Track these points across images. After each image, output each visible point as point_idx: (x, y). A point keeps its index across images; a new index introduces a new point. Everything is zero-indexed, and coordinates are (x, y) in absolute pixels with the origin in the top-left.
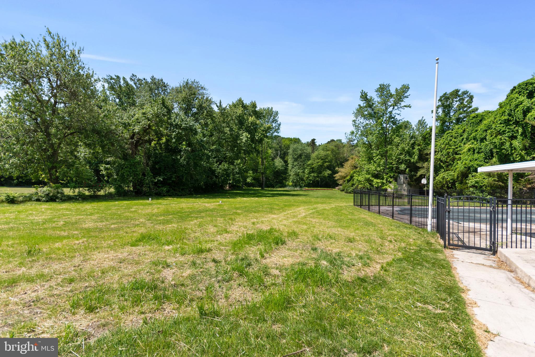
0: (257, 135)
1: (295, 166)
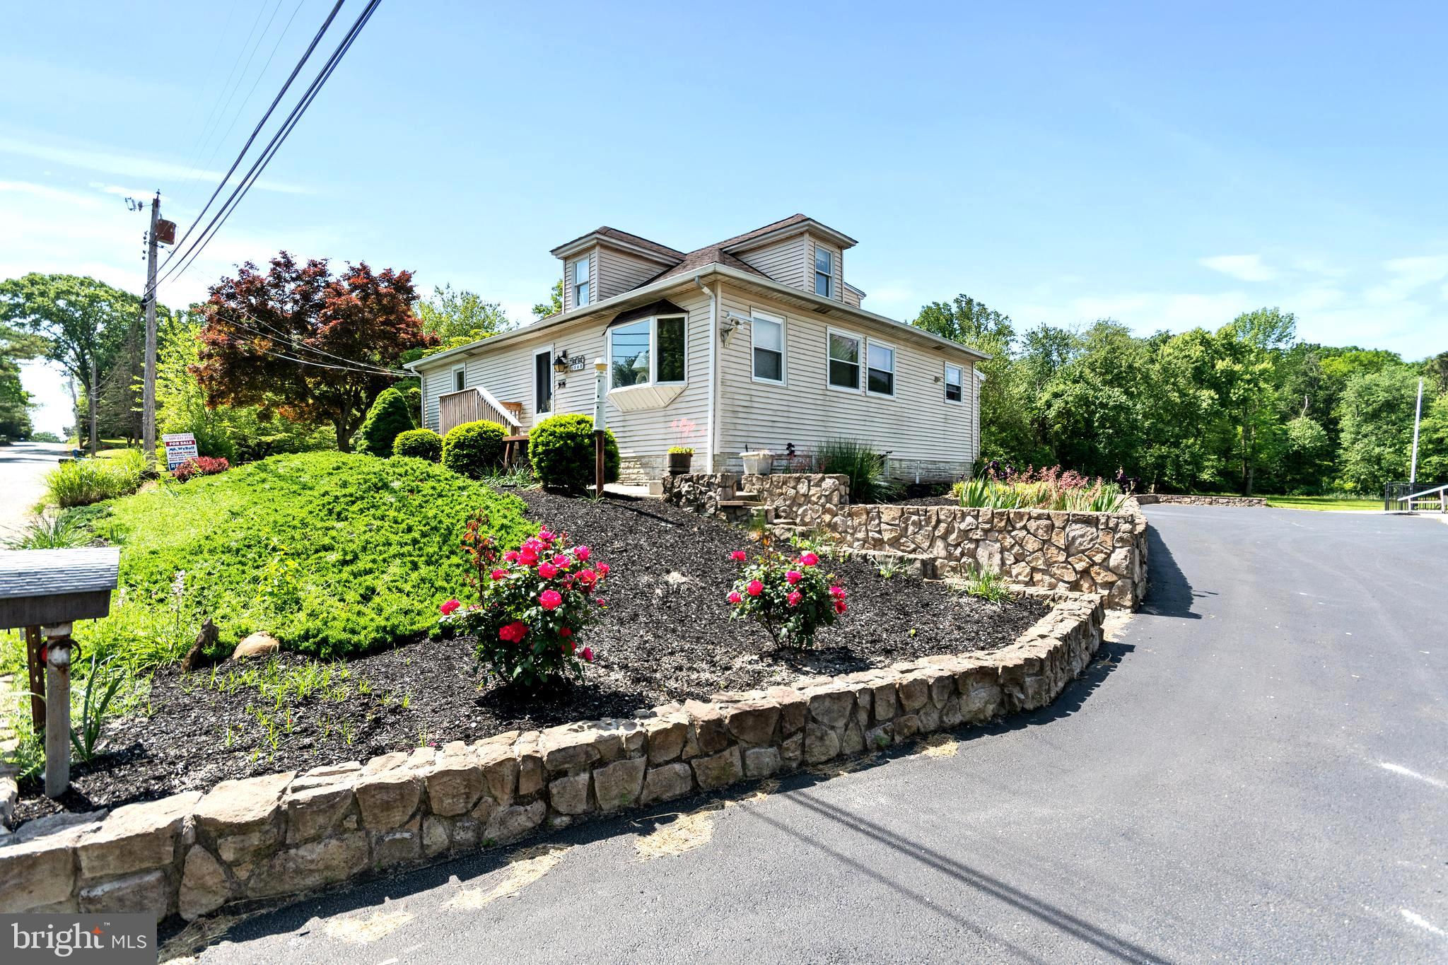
1: (1365, 436)
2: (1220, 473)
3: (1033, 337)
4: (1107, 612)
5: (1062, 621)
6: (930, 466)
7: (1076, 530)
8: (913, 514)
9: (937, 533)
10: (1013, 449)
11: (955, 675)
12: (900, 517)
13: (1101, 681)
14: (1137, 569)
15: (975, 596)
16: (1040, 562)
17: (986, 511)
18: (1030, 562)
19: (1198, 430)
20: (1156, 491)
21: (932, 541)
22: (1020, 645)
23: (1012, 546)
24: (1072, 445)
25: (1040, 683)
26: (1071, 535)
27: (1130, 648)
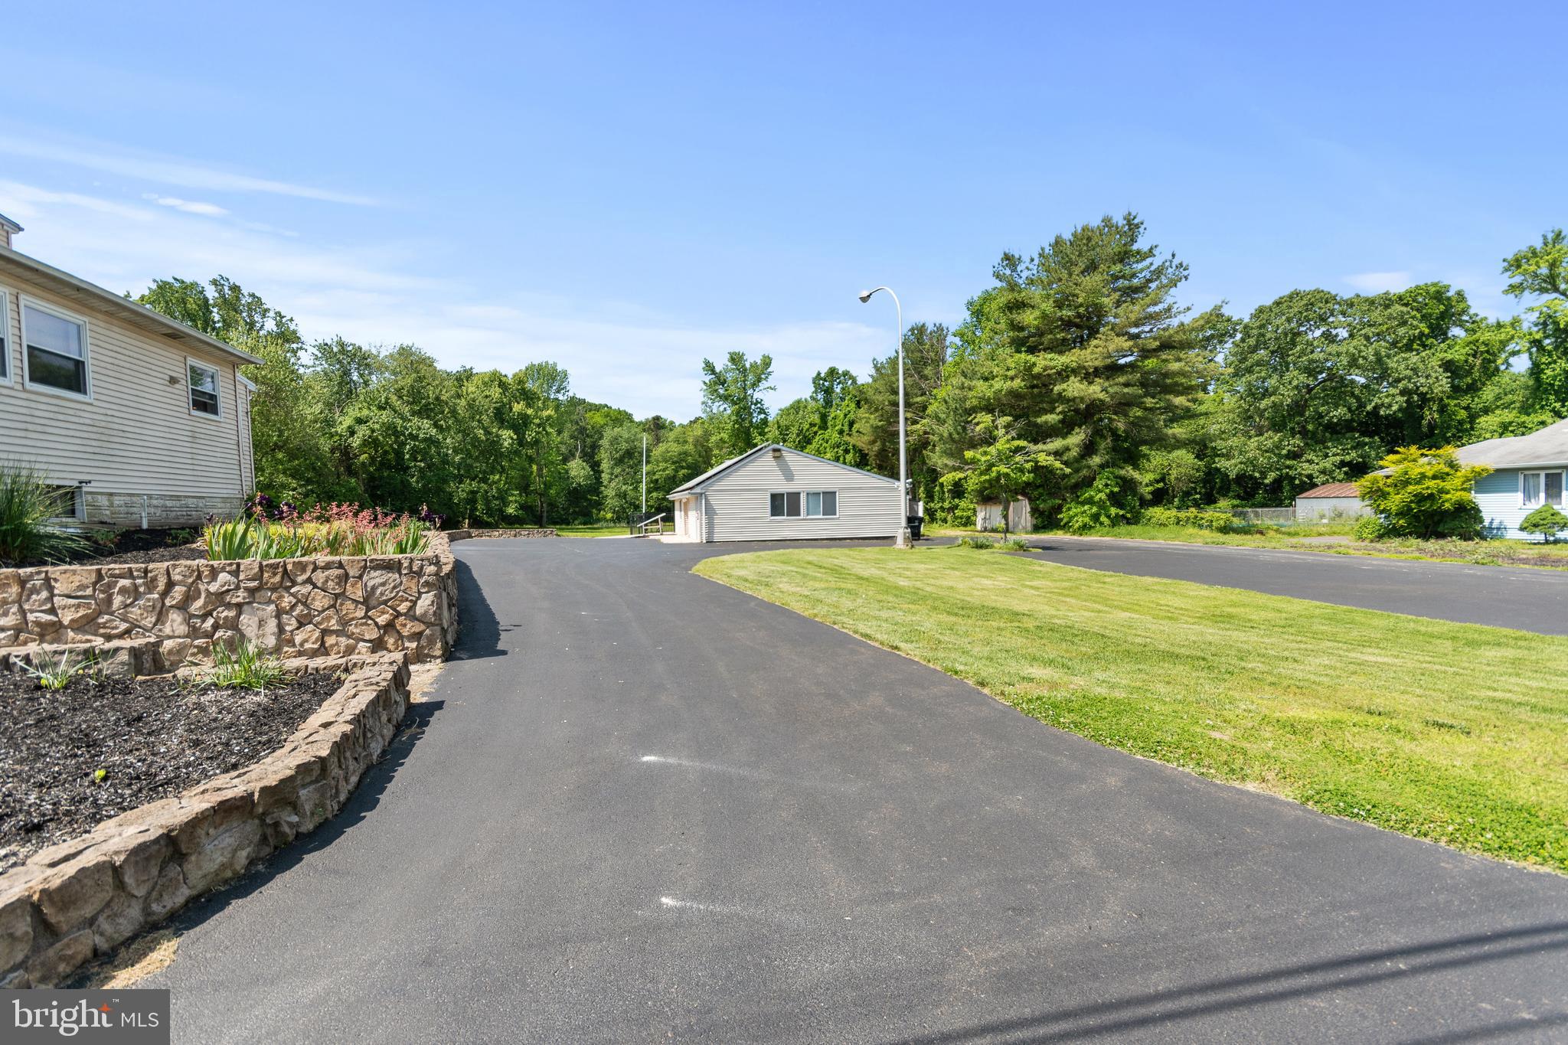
0: (530, 435)
1: (616, 476)
2: (522, 507)
3: (325, 349)
4: (412, 668)
5: (354, 696)
6: (169, 503)
7: (375, 578)
8: (121, 576)
9: (168, 602)
10: (309, 481)
11: (170, 831)
12: (95, 584)
13: (405, 757)
14: (446, 613)
15: (228, 687)
16: (333, 622)
17: (250, 564)
18: (319, 623)
19: (502, 467)
20: (471, 526)
21: (160, 613)
22: (293, 746)
23: (293, 607)
24: (381, 478)
25: (322, 792)
26: (370, 584)
27: (439, 705)
